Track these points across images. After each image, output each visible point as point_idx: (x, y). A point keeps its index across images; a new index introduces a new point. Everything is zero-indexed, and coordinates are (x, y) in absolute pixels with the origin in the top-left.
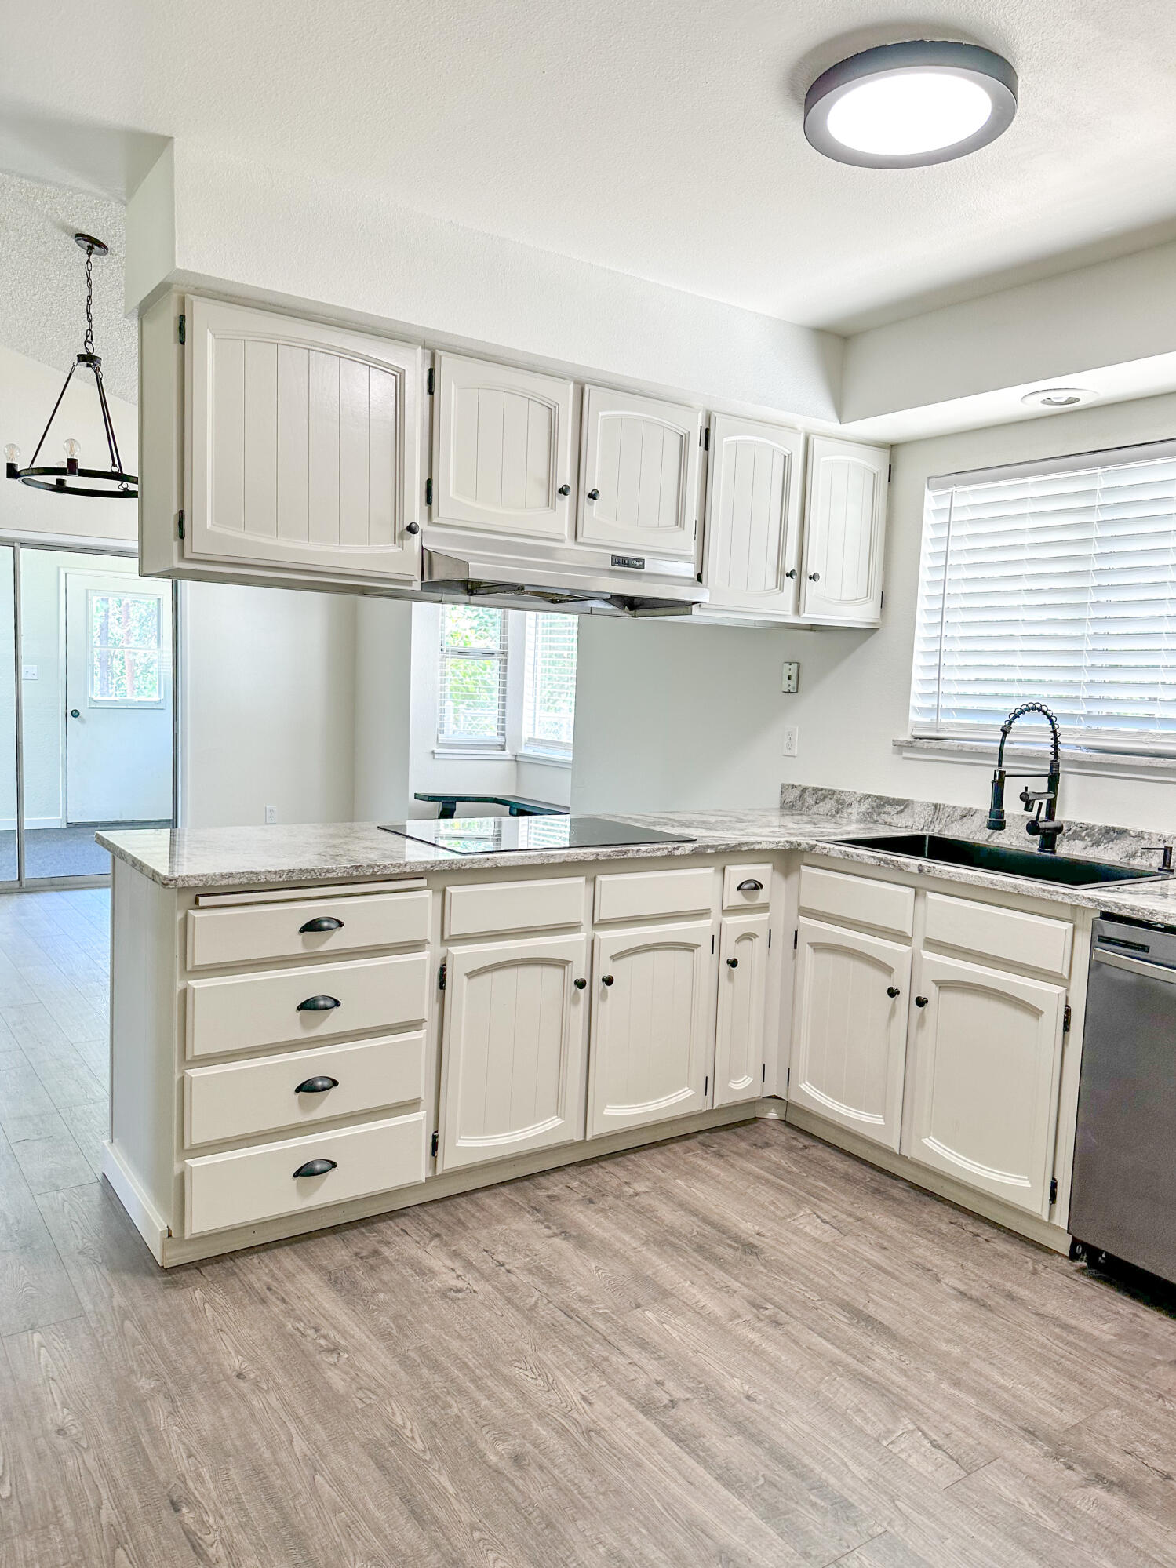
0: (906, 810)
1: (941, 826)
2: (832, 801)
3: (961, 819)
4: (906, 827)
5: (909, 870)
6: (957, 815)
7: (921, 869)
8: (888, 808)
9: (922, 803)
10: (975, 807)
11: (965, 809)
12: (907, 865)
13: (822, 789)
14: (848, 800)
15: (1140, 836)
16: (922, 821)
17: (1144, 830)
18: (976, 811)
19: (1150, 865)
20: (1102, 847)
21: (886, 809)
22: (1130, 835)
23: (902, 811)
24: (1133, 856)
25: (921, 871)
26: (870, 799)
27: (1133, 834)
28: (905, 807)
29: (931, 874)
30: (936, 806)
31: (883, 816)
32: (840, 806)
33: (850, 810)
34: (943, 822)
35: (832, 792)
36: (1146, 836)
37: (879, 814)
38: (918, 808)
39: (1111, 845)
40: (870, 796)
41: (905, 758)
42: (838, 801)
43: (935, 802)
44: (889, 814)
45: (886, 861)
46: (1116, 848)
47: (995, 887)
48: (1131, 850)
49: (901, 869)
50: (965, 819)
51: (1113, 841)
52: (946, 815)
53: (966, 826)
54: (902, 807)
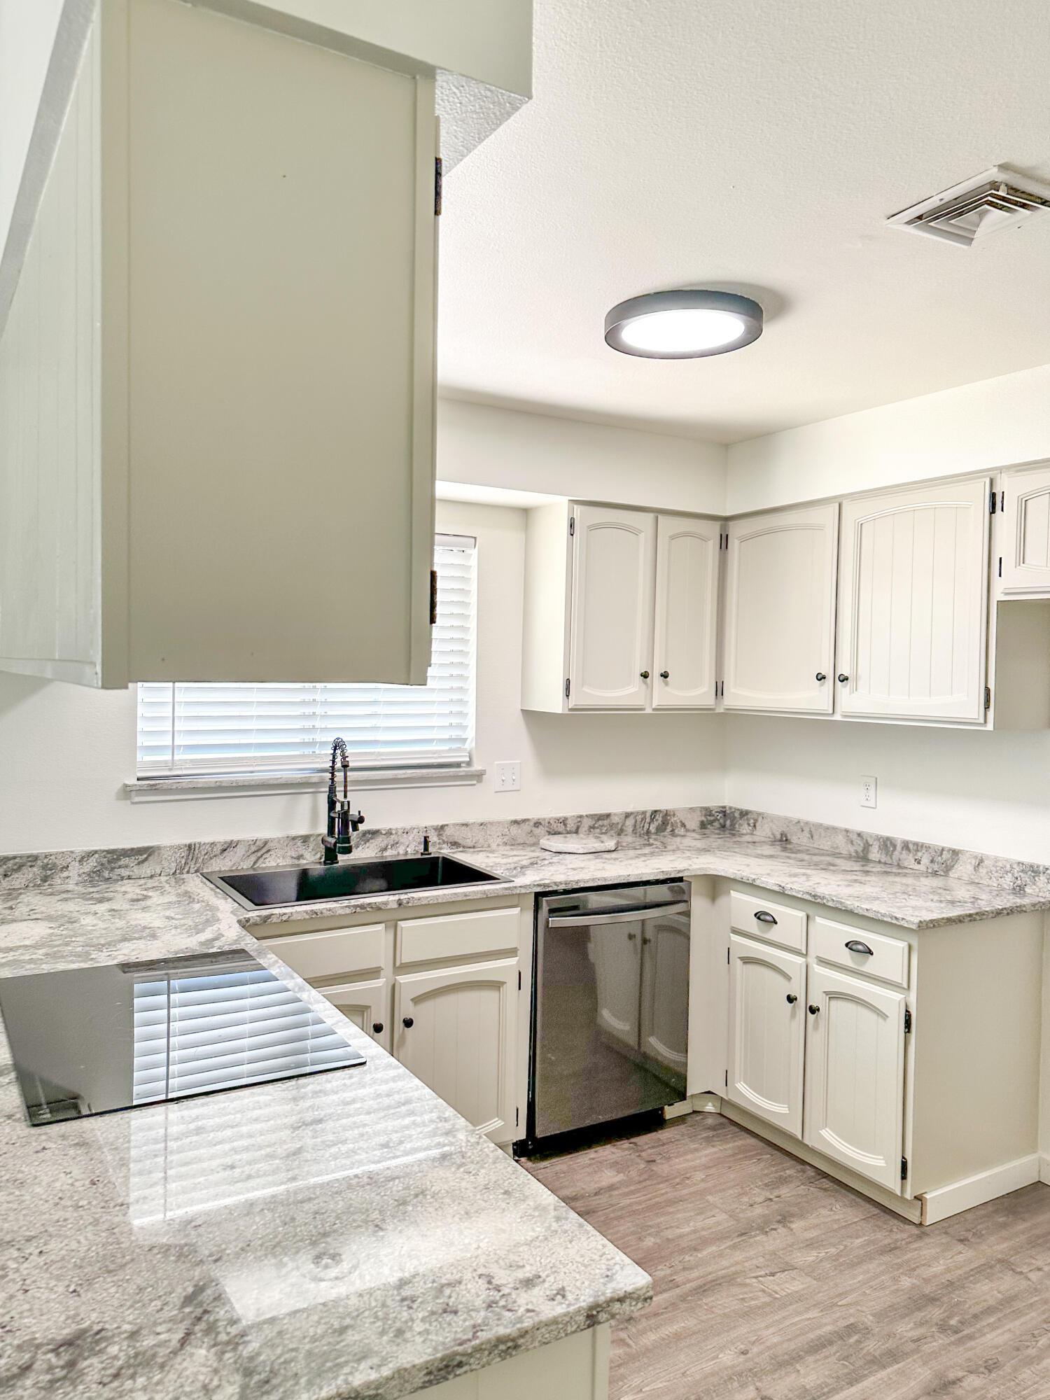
0: (151, 858)
1: (198, 865)
2: (35, 869)
3: (221, 853)
4: (152, 877)
5: (389, 907)
6: (217, 849)
7: (400, 903)
8: (124, 861)
9: (171, 847)
10: (235, 838)
11: (225, 843)
12: (386, 903)
13: (15, 858)
14: (61, 862)
15: (389, 833)
16: (174, 865)
17: (391, 827)
18: (238, 842)
19: (398, 854)
20: (360, 848)
21: (121, 863)
22: (381, 833)
23: (146, 859)
24: (385, 849)
25: (400, 905)
26: (97, 856)
27: (384, 832)
28: (149, 855)
29: (410, 905)
30: (190, 846)
31: (118, 871)
32: (49, 873)
33: (65, 874)
34: (200, 860)
35: (35, 858)
36: (394, 832)
37: (112, 869)
38: (166, 854)
39: (368, 845)
40: (96, 852)
41: (133, 803)
42: (45, 867)
43: (188, 842)
44: (127, 866)
45: (362, 907)
46: (372, 846)
47: (468, 898)
48: (383, 845)
49: (380, 909)
50: (226, 853)
51: (368, 841)
52: (203, 853)
53: (227, 860)
54: (145, 856)
